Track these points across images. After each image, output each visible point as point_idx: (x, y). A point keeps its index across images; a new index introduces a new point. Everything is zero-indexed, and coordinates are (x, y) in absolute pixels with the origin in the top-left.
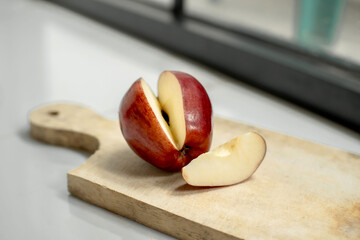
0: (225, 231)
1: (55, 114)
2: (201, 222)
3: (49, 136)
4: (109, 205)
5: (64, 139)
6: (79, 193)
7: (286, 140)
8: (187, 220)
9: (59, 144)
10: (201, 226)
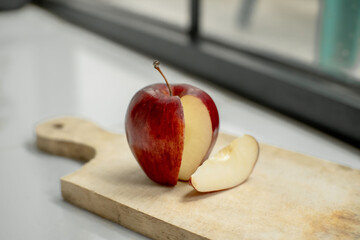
0: (199, 233)
1: (59, 126)
2: (177, 225)
3: (52, 147)
4: (97, 209)
5: (66, 149)
6: (71, 198)
7: (278, 153)
8: (165, 223)
9: (60, 154)
10: (178, 228)
